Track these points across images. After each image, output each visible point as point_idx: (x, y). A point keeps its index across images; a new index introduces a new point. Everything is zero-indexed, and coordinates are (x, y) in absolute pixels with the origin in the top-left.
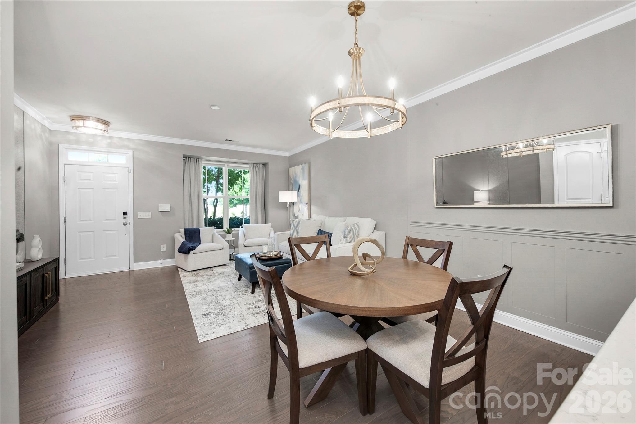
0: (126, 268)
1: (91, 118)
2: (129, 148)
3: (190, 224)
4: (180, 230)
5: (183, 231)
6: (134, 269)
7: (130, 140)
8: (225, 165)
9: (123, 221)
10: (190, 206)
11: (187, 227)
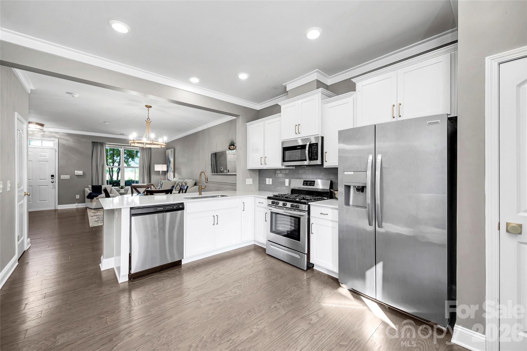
0: (53, 208)
1: (33, 123)
2: (55, 137)
3: (97, 183)
4: (89, 186)
5: (90, 186)
6: (58, 209)
7: (56, 133)
8: (122, 147)
9: (51, 180)
10: (97, 172)
11: (94, 184)
